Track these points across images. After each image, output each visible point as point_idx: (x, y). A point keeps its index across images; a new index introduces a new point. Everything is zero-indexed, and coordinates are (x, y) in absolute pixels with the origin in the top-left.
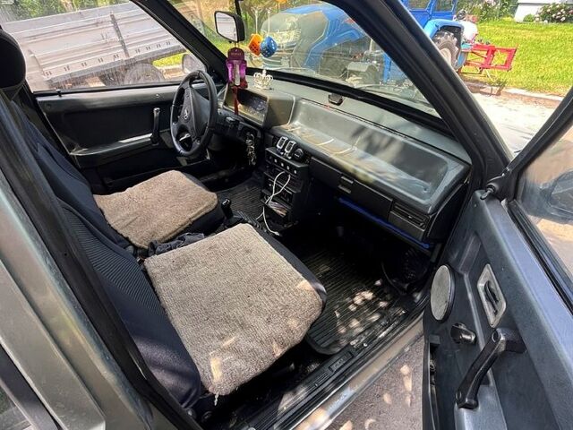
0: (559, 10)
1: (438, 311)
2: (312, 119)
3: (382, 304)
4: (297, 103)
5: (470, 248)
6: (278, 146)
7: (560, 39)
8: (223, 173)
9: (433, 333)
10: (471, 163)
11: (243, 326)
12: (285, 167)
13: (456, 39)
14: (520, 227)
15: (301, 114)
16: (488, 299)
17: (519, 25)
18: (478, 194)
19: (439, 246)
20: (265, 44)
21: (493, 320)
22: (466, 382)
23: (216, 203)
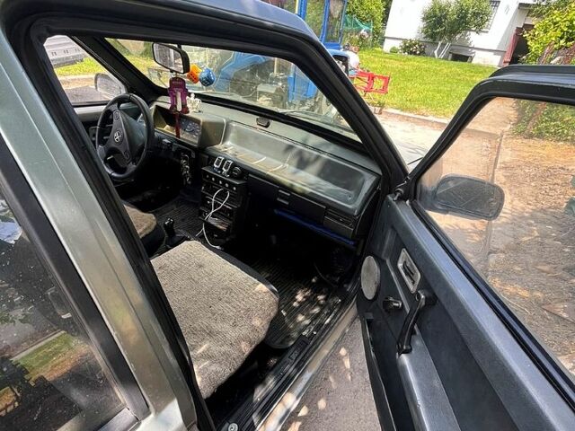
0: (415, 45)
1: (370, 293)
2: (242, 139)
3: (321, 297)
4: (228, 125)
5: (389, 239)
6: (215, 166)
7: (419, 68)
8: (148, 194)
9: (367, 312)
10: (381, 174)
11: (211, 334)
12: (223, 184)
13: (344, 67)
14: (421, 219)
15: (232, 135)
16: (407, 274)
17: (387, 55)
18: (390, 197)
19: (362, 241)
20: (205, 75)
21: (412, 288)
22: (402, 335)
23: (155, 223)
